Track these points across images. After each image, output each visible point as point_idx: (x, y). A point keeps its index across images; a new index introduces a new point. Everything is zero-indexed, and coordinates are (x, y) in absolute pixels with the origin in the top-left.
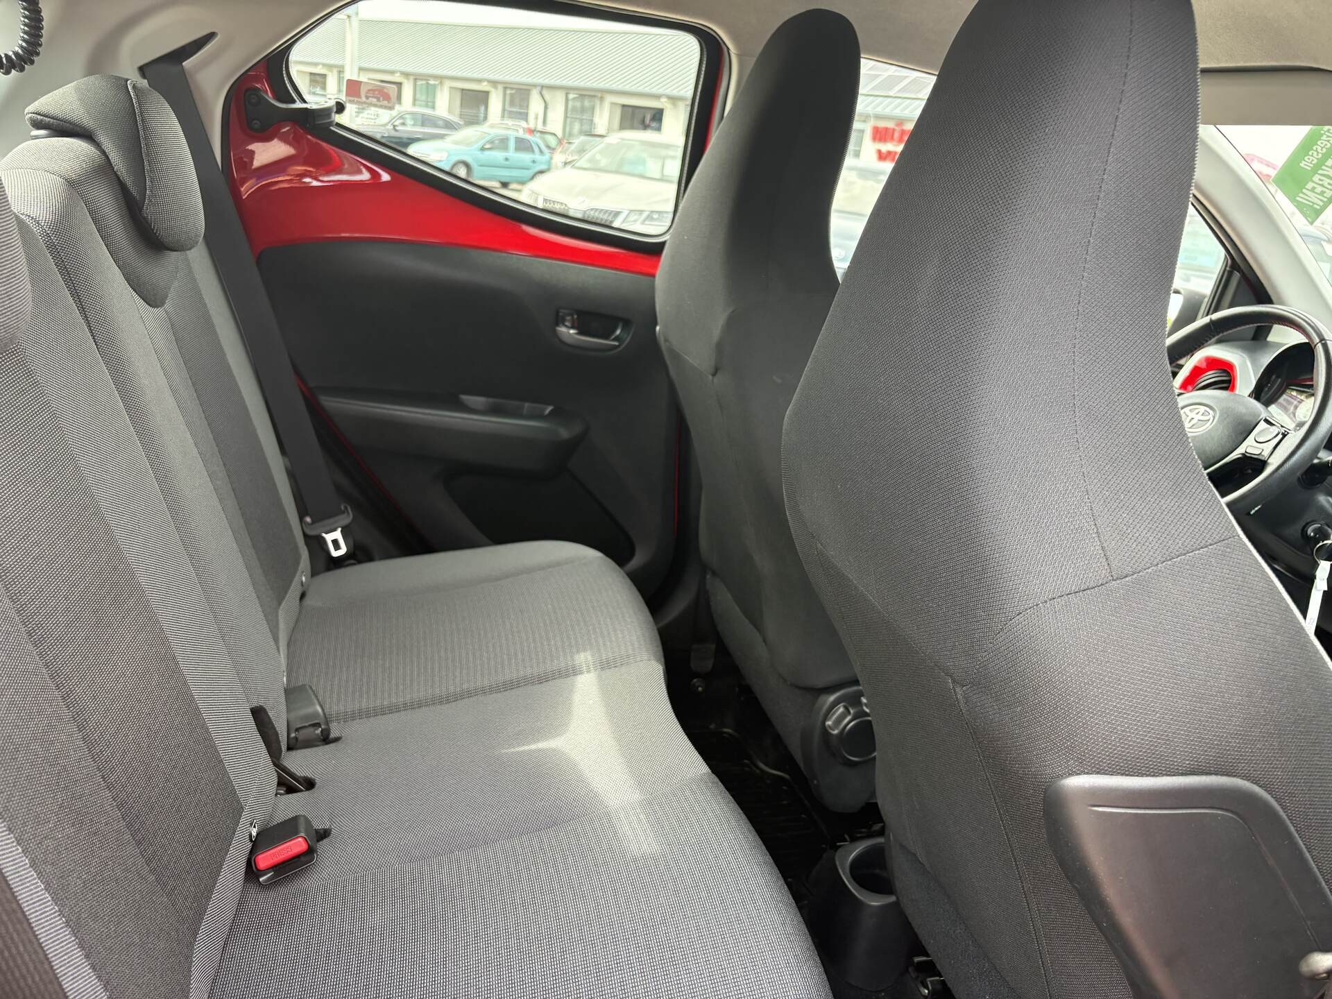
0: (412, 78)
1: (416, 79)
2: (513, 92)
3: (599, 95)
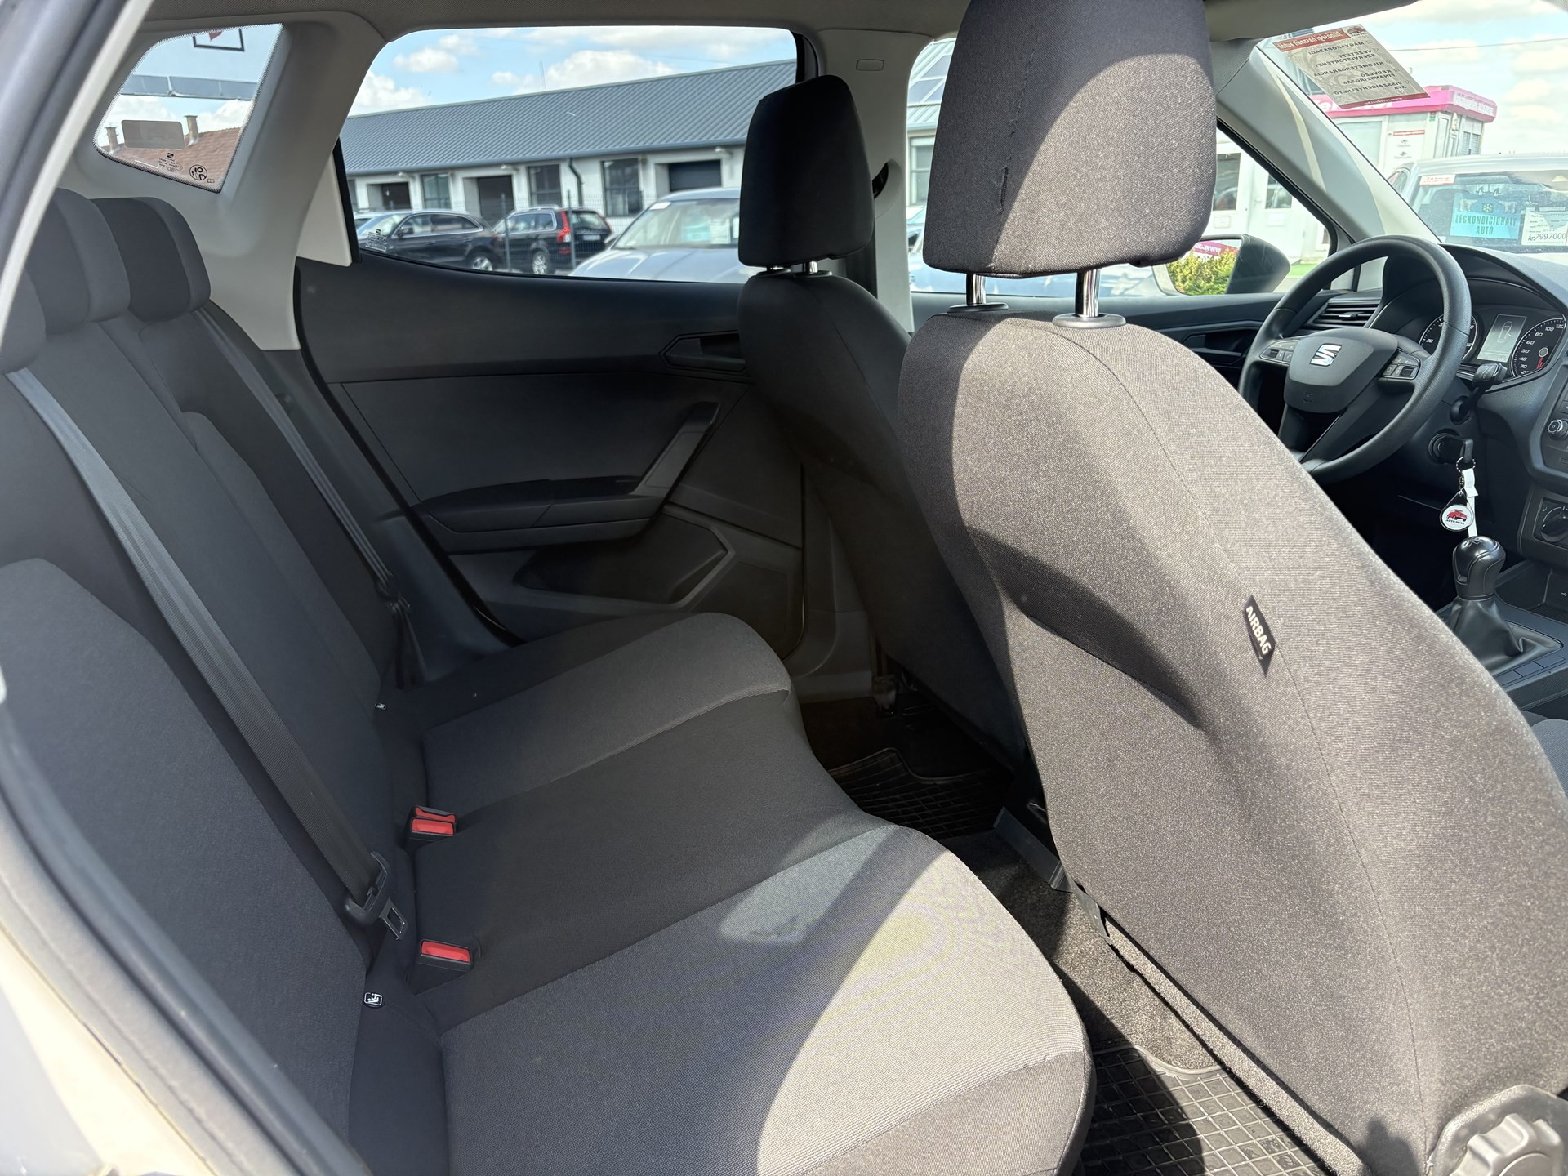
3: (640, 157)
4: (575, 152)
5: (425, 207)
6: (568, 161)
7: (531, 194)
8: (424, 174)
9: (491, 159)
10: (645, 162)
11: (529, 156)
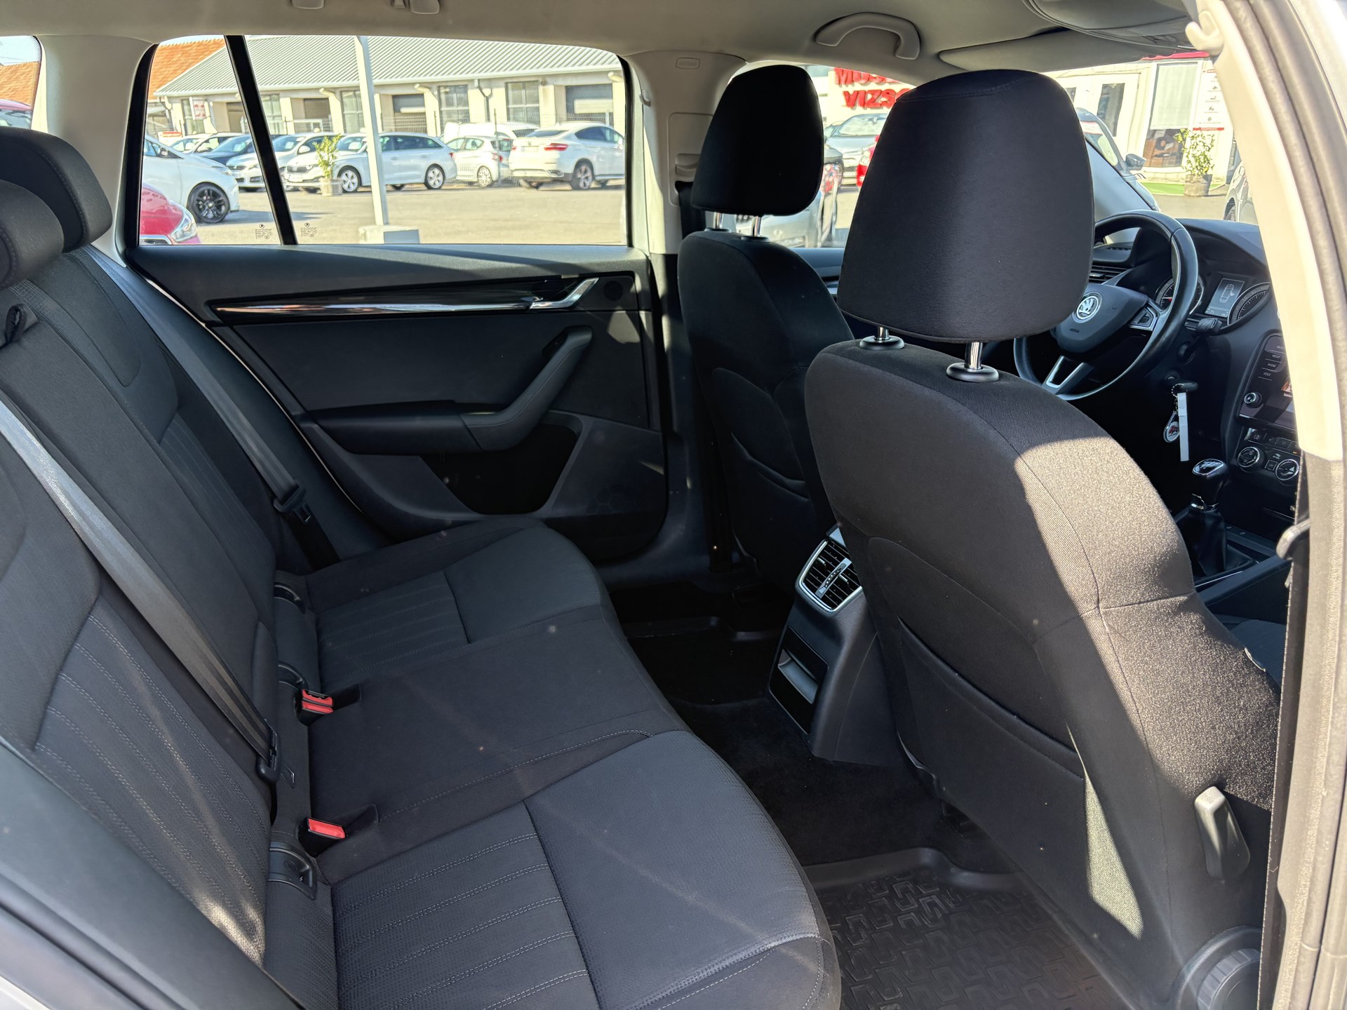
0: (338, 93)
1: (341, 92)
2: (448, 90)
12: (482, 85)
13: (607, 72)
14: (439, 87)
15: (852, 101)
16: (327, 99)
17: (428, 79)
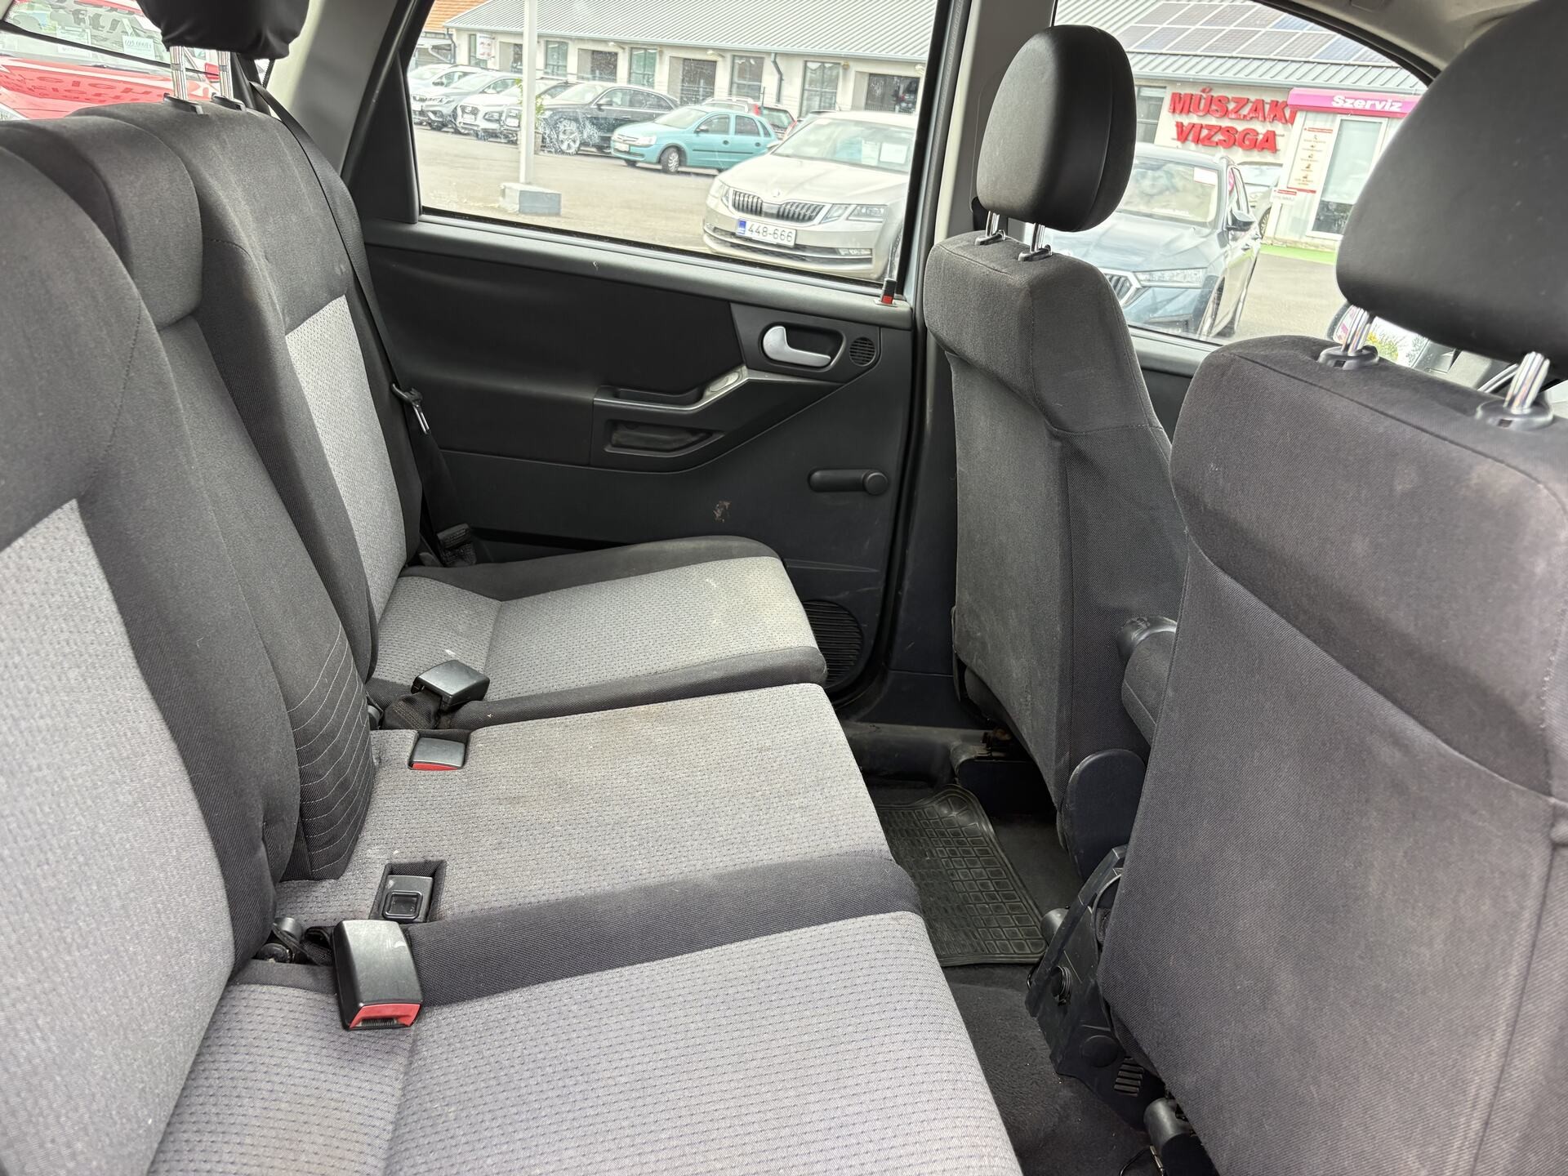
0: (629, 48)
2: (743, 60)
3: (842, 62)
4: (782, 49)
5: (629, 81)
6: (773, 55)
7: (732, 83)
8: (633, 47)
9: (700, 43)
10: (846, 68)
11: (736, 46)
12: (778, 60)
13: (913, 63)
14: (734, 56)
15: (1184, 135)
16: (616, 54)
17: (724, 45)
